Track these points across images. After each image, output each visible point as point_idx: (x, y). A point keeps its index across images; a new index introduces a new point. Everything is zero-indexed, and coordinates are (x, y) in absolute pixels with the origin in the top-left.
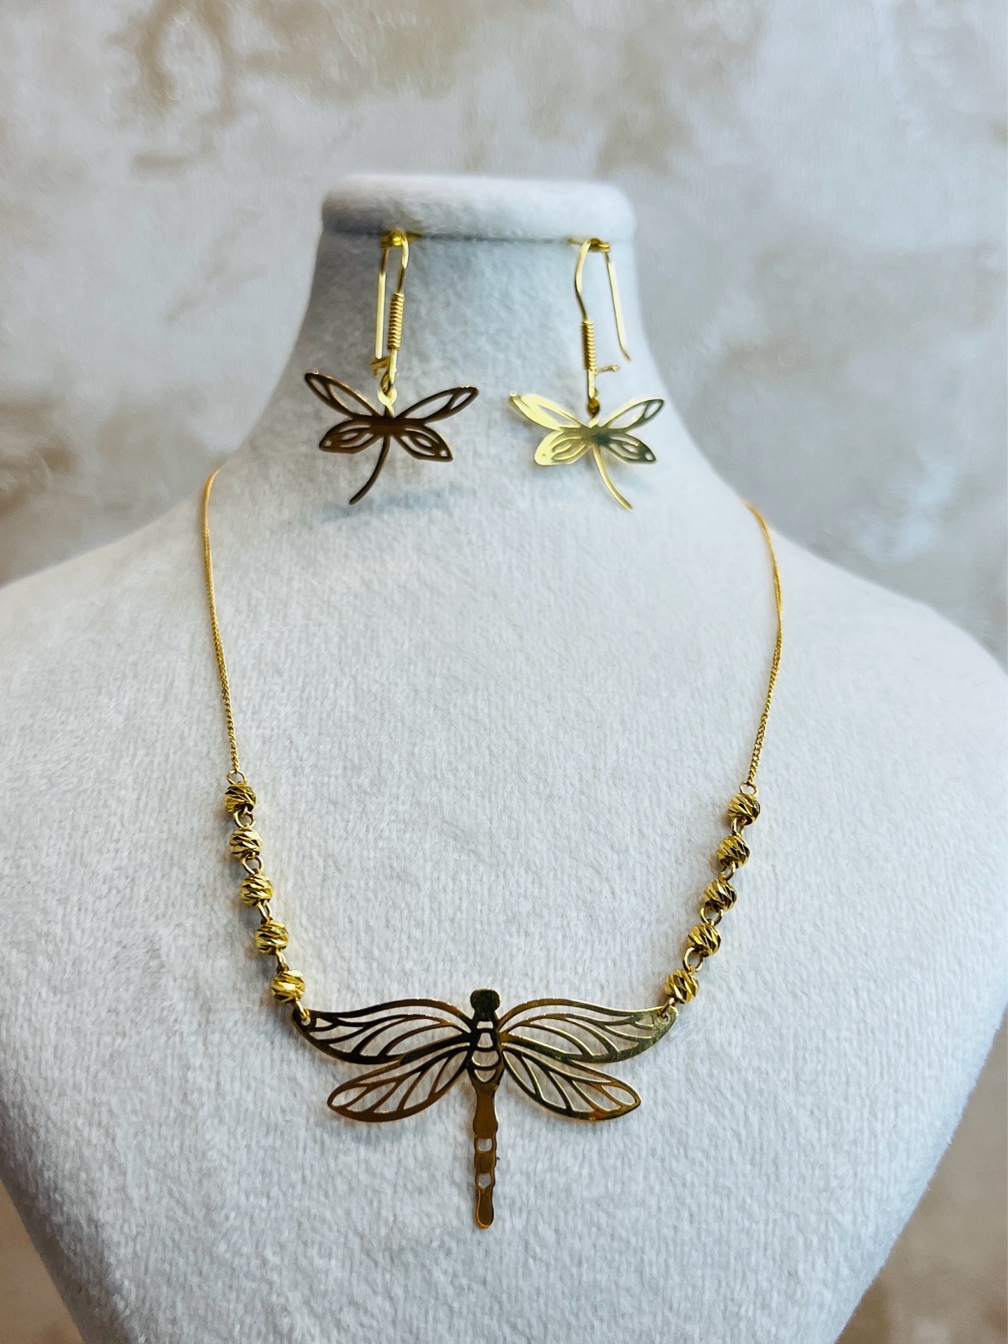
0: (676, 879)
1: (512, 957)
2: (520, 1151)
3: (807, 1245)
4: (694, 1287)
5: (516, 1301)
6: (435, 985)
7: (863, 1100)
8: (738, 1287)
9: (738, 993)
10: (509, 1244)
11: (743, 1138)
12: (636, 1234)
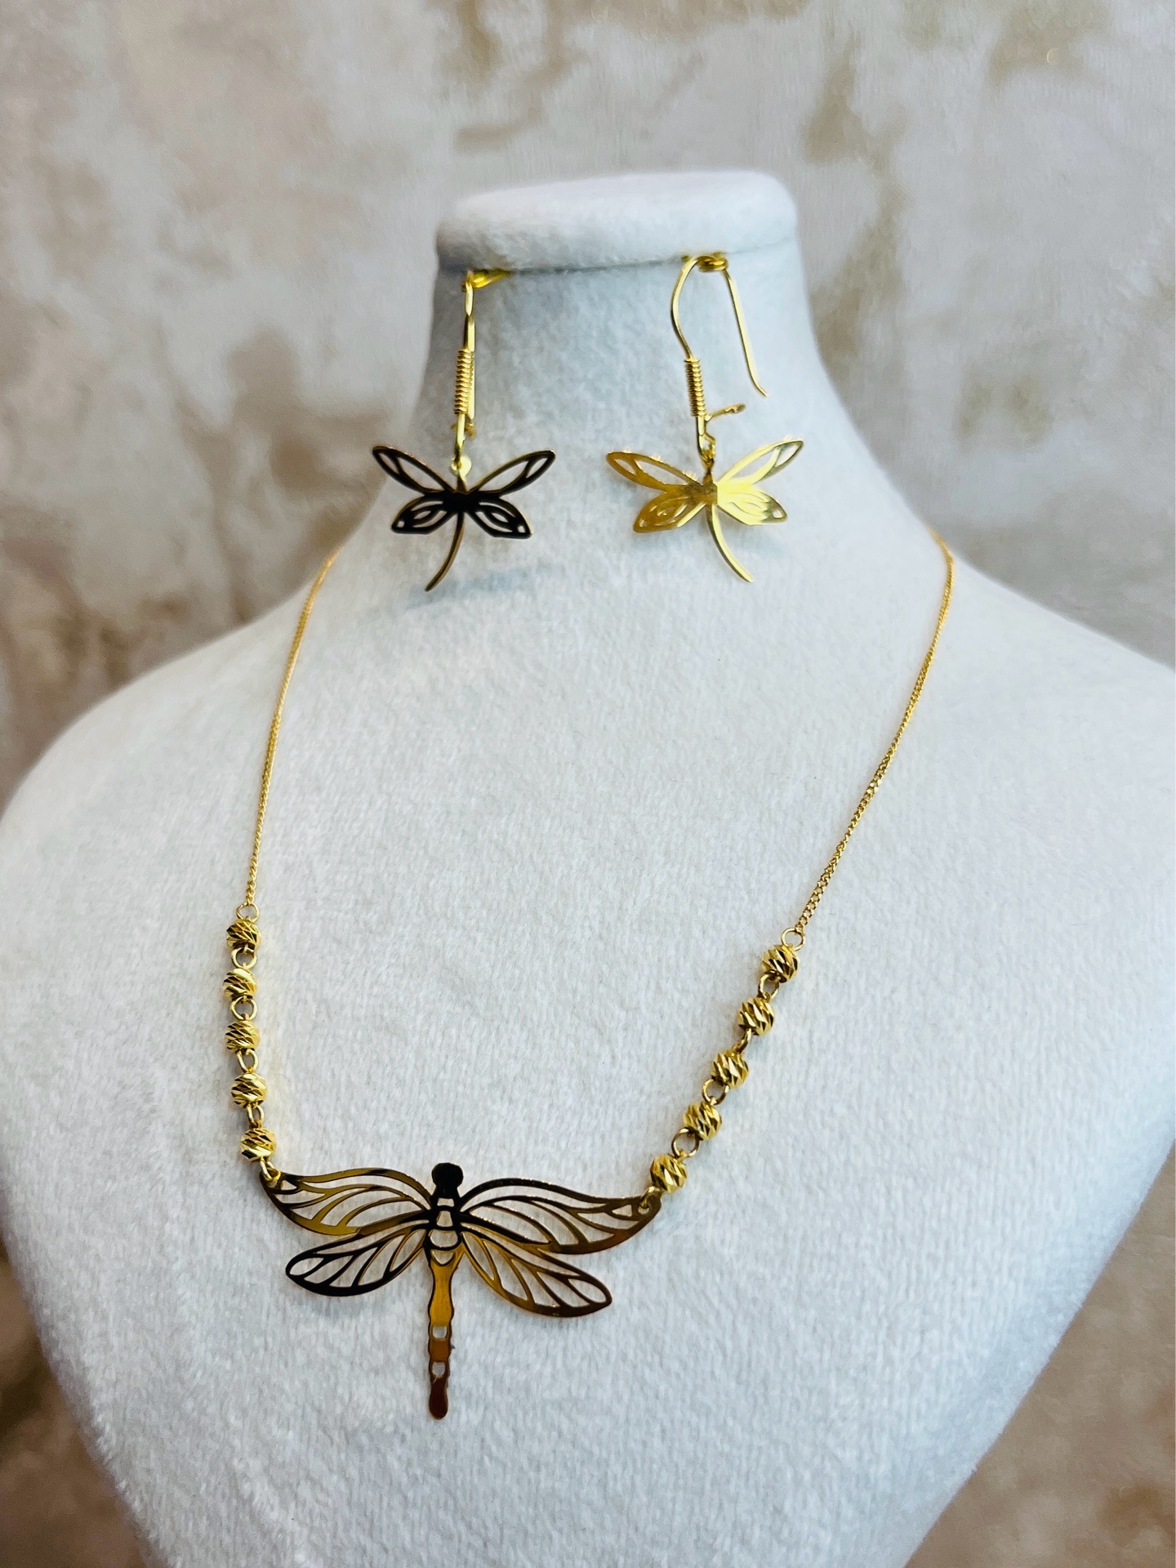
0: (689, 1044)
1: (491, 1125)
2: (478, 1340)
3: (798, 1481)
4: (663, 1510)
5: (471, 1497)
6: (408, 1152)
7: (880, 1320)
8: (713, 1517)
9: (741, 1184)
10: (465, 1438)
11: (729, 1352)
12: (600, 1444)
